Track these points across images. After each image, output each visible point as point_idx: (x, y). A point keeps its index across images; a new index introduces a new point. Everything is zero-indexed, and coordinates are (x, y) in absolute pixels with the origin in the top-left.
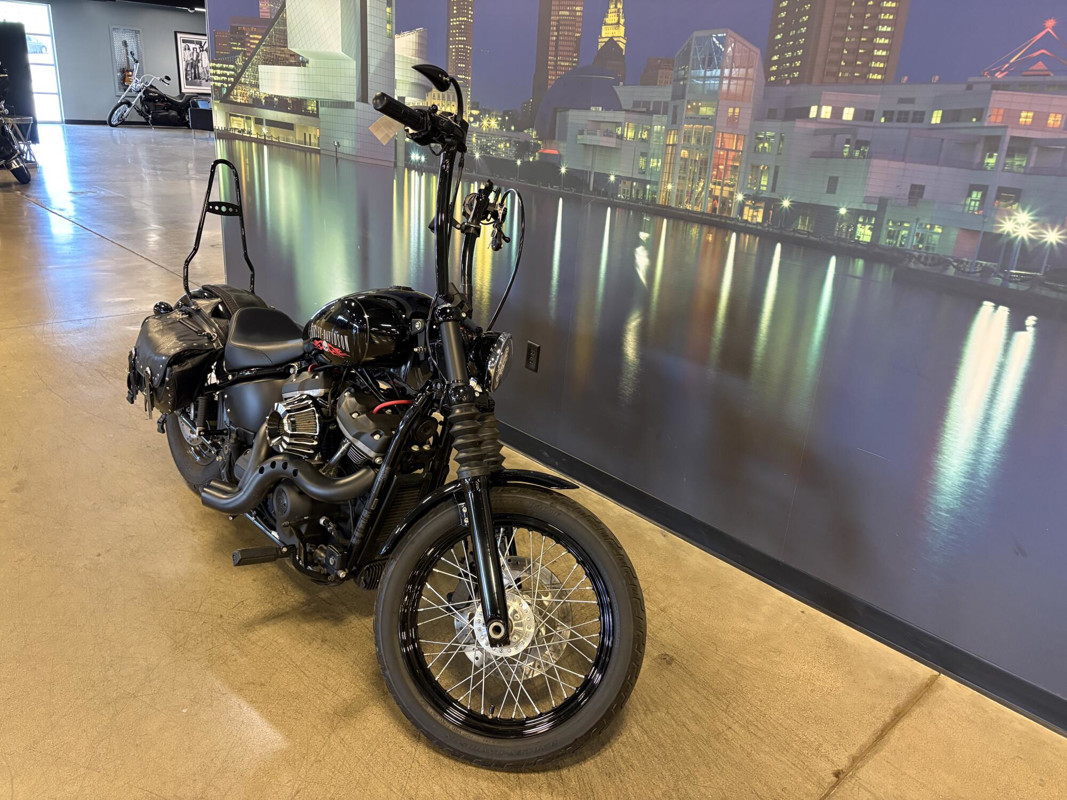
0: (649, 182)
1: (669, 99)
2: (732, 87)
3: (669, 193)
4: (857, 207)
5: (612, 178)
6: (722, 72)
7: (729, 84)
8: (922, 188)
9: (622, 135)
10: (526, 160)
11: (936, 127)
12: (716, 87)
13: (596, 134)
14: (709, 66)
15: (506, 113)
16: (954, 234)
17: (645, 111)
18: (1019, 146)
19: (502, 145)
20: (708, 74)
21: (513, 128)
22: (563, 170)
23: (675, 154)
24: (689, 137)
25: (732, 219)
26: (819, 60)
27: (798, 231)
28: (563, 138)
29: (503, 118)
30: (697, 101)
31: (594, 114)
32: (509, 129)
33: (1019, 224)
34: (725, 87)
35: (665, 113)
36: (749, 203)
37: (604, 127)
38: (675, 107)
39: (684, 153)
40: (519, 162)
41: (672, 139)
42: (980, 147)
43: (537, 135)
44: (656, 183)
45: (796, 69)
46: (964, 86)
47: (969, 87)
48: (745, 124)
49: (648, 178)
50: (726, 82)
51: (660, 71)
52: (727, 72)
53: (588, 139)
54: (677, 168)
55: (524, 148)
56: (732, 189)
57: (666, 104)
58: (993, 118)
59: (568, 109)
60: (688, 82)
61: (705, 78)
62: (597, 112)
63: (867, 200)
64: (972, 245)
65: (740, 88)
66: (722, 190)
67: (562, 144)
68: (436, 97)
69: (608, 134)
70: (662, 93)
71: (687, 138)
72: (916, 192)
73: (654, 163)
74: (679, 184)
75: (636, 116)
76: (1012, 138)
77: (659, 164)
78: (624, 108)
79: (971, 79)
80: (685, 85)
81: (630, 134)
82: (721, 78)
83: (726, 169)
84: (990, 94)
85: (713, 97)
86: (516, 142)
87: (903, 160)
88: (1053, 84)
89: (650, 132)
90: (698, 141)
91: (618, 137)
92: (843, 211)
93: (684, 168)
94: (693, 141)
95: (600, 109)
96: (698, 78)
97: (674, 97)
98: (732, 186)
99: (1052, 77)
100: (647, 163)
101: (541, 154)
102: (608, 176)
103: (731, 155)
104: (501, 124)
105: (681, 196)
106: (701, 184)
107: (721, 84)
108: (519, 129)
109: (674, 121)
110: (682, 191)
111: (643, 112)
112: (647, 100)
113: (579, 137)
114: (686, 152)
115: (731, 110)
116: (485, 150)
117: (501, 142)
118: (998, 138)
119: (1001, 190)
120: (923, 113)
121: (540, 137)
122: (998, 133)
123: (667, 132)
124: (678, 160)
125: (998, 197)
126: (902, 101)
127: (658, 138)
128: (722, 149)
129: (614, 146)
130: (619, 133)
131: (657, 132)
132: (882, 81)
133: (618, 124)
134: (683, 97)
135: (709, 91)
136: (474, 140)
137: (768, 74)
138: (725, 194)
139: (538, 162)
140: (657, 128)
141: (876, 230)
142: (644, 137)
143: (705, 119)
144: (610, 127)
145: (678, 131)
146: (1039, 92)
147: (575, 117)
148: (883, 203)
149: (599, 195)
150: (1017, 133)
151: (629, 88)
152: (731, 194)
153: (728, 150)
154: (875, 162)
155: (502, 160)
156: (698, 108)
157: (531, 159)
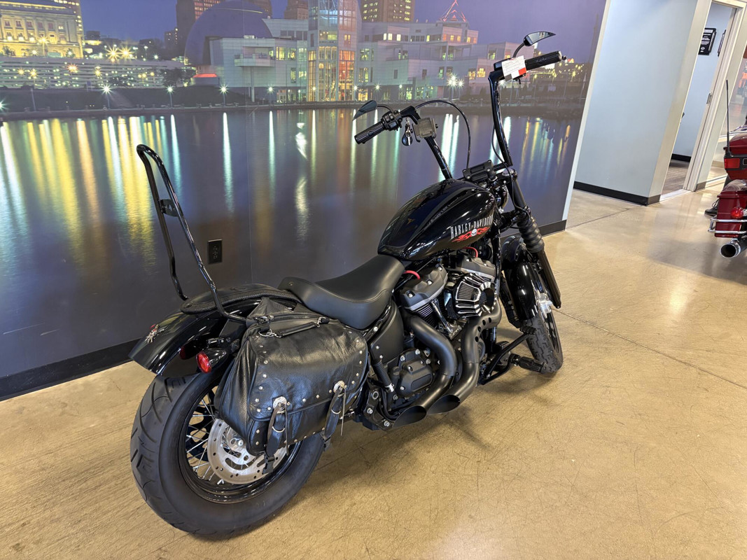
0: (299, 88)
1: (307, 30)
2: (345, 22)
3: (314, 93)
4: (405, 83)
5: (271, 89)
6: (339, 13)
7: (343, 20)
8: (426, 70)
9: (275, 57)
10: (179, 86)
11: (428, 43)
12: (336, 22)
13: (252, 58)
14: (330, 8)
15: (143, 43)
16: (436, 88)
17: (291, 38)
18: (451, 50)
19: (144, 75)
20: (331, 13)
21: (156, 57)
22: (224, 90)
23: (316, 67)
24: (323, 55)
25: (353, 102)
26: (385, 8)
27: (384, 101)
28: (220, 62)
29: (141, 48)
30: (326, 31)
31: (248, 41)
32: (150, 58)
33: (453, 81)
34: (341, 22)
35: (305, 39)
36: (360, 90)
37: (258, 51)
38: (312, 35)
39: (321, 65)
40: (170, 89)
41: (312, 57)
42: (441, 51)
43: (189, 62)
44: (305, 88)
45: (375, 13)
46: (435, 25)
47: (437, 25)
48: (354, 45)
49: (299, 85)
50: (341, 19)
51: (298, 9)
52: (341, 12)
53: (245, 62)
54: (318, 76)
55: (174, 75)
56: (351, 84)
57: (306, 33)
58: (444, 39)
59: (221, 38)
60: (318, 18)
61: (329, 16)
62: (250, 40)
63: (409, 80)
64: (442, 93)
65: (349, 23)
66: (346, 85)
67: (219, 68)
68: (13, 25)
69: (263, 56)
70: (301, 25)
71: (322, 55)
72: (425, 72)
73: (301, 74)
74: (320, 86)
75: (285, 42)
76: (450, 46)
77: (305, 75)
78: (274, 36)
79: (437, 21)
80: (316, 20)
81: (281, 56)
82: (338, 16)
83: (346, 73)
84: (442, 29)
85: (335, 28)
86: (163, 71)
87: (419, 59)
88: (458, 24)
89: (296, 53)
90: (329, 56)
91: (271, 58)
92: (401, 87)
93: (322, 75)
94: (326, 57)
95: (253, 37)
96: (325, 16)
97: (311, 28)
98: (351, 82)
99: (458, 22)
100: (297, 75)
101: (197, 80)
102: (267, 88)
103: (349, 63)
104: (139, 54)
105: (322, 94)
106: (334, 84)
107: (338, 20)
108: (165, 57)
109: (312, 45)
110: (322, 90)
111: (290, 39)
112: (292, 30)
113: (236, 61)
114: (322, 65)
115: (346, 36)
116: (119, 83)
117: (141, 72)
118: (445, 47)
119: (448, 68)
120: (424, 37)
121: (193, 62)
122: (445, 45)
123: (309, 52)
124: (318, 71)
125: (447, 71)
126: (417, 31)
127: (303, 57)
128: (343, 60)
129: (269, 65)
130: (272, 55)
131: (301, 53)
132: (410, 21)
133: (270, 49)
134: (316, 28)
135: (332, 24)
136: (98, 73)
137: (363, 15)
138: (348, 88)
139: (193, 86)
140: (301, 50)
141: (413, 93)
142: (293, 56)
143: (332, 43)
144: (264, 52)
145: (316, 51)
146: (455, 27)
147: (228, 44)
148: (414, 80)
149: (261, 103)
150: (450, 44)
151: (276, 21)
152: (351, 87)
153: (347, 61)
154: (410, 61)
155: (146, 89)
156: (327, 36)
157: (186, 85)
